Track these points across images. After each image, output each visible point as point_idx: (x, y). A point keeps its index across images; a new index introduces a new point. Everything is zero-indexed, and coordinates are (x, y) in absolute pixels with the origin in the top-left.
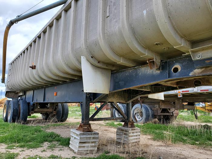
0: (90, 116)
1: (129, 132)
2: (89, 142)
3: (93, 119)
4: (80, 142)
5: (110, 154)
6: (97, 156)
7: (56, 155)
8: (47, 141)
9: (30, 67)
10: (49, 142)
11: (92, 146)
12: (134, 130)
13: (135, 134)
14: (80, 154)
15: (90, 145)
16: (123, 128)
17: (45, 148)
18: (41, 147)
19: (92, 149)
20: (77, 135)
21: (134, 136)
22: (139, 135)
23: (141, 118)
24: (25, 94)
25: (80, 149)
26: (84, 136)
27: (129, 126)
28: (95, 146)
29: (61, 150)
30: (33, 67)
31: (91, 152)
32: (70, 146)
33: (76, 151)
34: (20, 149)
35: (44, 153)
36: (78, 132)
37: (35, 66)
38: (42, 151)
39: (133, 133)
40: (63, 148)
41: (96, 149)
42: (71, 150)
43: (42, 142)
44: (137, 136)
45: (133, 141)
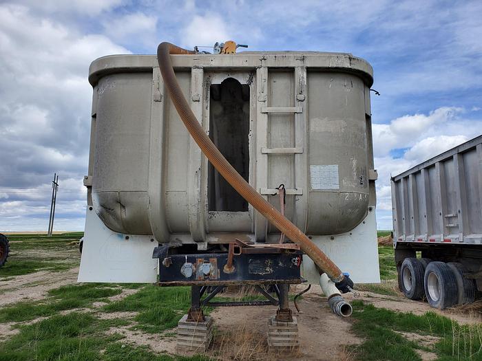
4: (179, 334)
12: (283, 325)
13: (285, 333)
21: (283, 336)
25: (180, 343)
26: (185, 327)
28: (200, 343)
44: (289, 336)
45: (278, 344)
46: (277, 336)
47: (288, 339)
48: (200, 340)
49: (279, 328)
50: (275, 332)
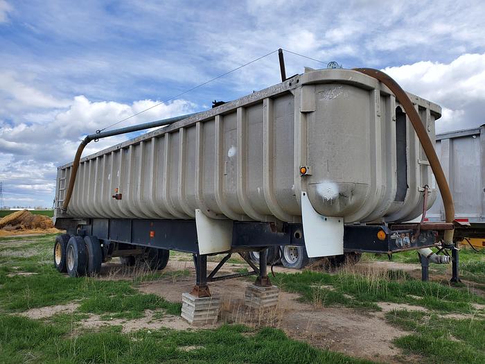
0: (208, 276)
1: (262, 292)
2: (207, 310)
3: (211, 279)
4: (196, 311)
5: (234, 324)
6: (217, 326)
7: (167, 327)
8: (148, 308)
9: (113, 197)
10: (152, 309)
11: (211, 315)
12: (269, 289)
13: (271, 295)
14: (196, 326)
15: (208, 313)
16: (255, 287)
17: (150, 318)
18: (145, 317)
19: (210, 318)
20: (192, 302)
21: (270, 298)
22: (277, 297)
23: (296, 259)
24: (90, 224)
25: (195, 319)
26: (201, 303)
27: (263, 284)
28: (214, 315)
29: (171, 320)
30: (118, 197)
31: (210, 322)
32: (182, 315)
33: (191, 321)
34: (121, 321)
35: (151, 325)
36: (193, 298)
37: (121, 195)
38: (148, 323)
39: (268, 294)
40: (173, 318)
41: (216, 317)
42: (184, 320)
43: (143, 310)
44: (273, 297)
45: (267, 305)
46: (266, 298)
47: (273, 300)
48: (213, 312)
49: (267, 292)
50: (265, 296)
